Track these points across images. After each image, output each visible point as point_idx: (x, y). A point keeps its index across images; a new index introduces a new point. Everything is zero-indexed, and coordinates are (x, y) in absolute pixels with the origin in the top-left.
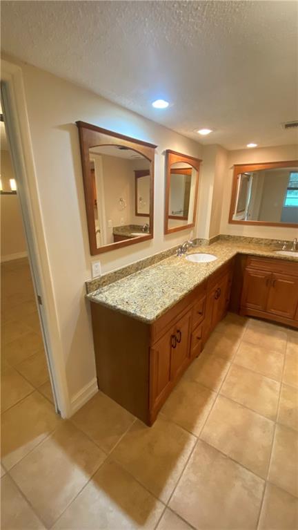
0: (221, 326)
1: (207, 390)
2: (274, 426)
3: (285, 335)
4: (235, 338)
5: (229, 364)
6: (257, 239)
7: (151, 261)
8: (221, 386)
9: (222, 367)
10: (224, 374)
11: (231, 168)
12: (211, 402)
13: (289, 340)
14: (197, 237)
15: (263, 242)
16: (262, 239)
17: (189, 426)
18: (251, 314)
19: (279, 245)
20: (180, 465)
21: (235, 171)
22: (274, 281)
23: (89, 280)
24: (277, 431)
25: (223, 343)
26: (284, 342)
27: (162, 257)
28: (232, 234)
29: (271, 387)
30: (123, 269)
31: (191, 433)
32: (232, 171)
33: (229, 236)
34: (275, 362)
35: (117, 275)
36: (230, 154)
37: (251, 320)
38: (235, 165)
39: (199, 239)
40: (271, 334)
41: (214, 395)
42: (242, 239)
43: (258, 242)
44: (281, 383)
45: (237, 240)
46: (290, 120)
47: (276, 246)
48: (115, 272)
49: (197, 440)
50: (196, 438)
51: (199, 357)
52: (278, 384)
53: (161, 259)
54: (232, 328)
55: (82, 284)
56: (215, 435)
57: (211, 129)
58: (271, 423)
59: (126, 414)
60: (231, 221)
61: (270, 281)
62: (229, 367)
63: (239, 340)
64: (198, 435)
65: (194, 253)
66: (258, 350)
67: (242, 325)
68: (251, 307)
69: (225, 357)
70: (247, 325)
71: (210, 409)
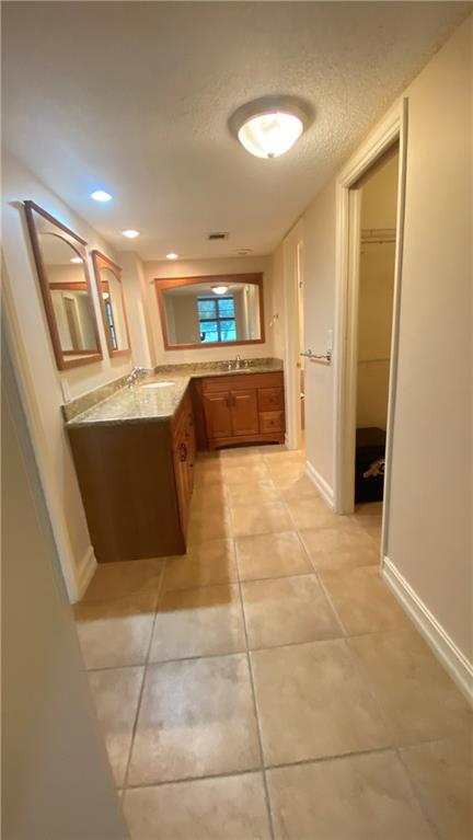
0: (197, 465)
1: (219, 508)
2: (283, 503)
4: (218, 468)
6: (201, 363)
9: (220, 489)
11: (152, 283)
15: (209, 366)
17: (222, 535)
18: (221, 445)
19: (223, 366)
20: (231, 556)
21: (156, 286)
22: (233, 400)
23: (63, 404)
25: (209, 476)
29: (267, 484)
32: (153, 286)
34: (260, 470)
37: (223, 451)
38: (156, 280)
40: (247, 454)
41: (227, 509)
42: (186, 366)
44: (273, 479)
45: (181, 368)
46: (215, 231)
49: (234, 538)
50: (232, 538)
52: (271, 481)
54: (209, 463)
55: (59, 409)
56: (244, 529)
57: (138, 231)
59: (153, 561)
60: (167, 347)
61: (230, 401)
62: (226, 489)
66: (242, 468)
67: (217, 456)
69: (218, 483)
71: (229, 518)
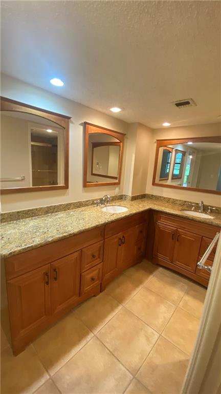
0: (132, 271)
1: (86, 330)
2: (131, 381)
3: (186, 287)
4: (139, 283)
5: (120, 307)
6: (173, 199)
7: (66, 207)
8: (101, 328)
9: (112, 309)
10: (110, 317)
11: (155, 143)
12: (83, 343)
13: (187, 293)
14: (124, 194)
15: (178, 202)
16: (177, 200)
17: (49, 364)
18: (162, 264)
19: (188, 206)
21: (157, 145)
22: (178, 236)
24: (131, 387)
26: (182, 294)
27: (79, 205)
28: (155, 194)
29: (148, 339)
30: (29, 210)
31: (47, 372)
32: (156, 144)
33: (152, 195)
34: (164, 312)
35: (20, 214)
36: (153, 131)
37: (161, 269)
38: (158, 140)
39: (124, 195)
40: (173, 284)
42: (162, 198)
43: (174, 202)
44: (161, 335)
45: (158, 199)
47: (187, 207)
48: (18, 212)
49: (49, 379)
50: (48, 377)
51: (98, 297)
52: (157, 336)
53: (79, 207)
56: (68, 377)
57: (121, 108)
58: (130, 376)
60: (154, 184)
61: (175, 236)
63: (141, 286)
64: (52, 375)
65: (113, 206)
66: (153, 298)
67: (151, 272)
68: (161, 257)
69: (120, 300)
70: (155, 273)
71: (78, 350)
